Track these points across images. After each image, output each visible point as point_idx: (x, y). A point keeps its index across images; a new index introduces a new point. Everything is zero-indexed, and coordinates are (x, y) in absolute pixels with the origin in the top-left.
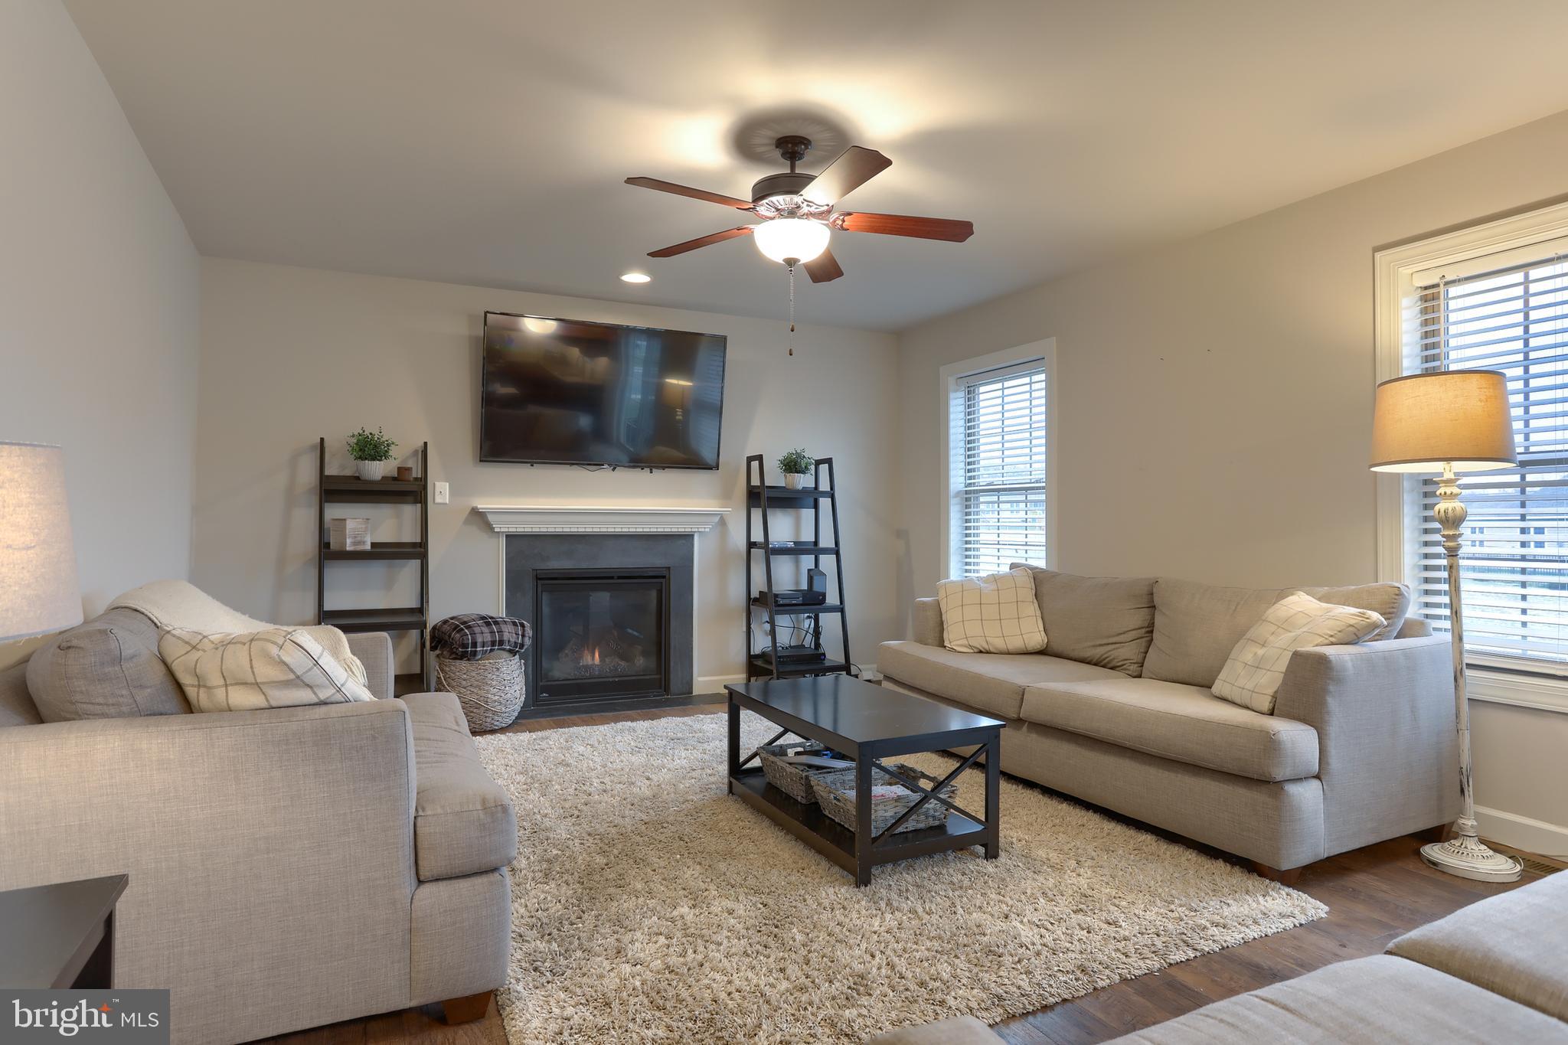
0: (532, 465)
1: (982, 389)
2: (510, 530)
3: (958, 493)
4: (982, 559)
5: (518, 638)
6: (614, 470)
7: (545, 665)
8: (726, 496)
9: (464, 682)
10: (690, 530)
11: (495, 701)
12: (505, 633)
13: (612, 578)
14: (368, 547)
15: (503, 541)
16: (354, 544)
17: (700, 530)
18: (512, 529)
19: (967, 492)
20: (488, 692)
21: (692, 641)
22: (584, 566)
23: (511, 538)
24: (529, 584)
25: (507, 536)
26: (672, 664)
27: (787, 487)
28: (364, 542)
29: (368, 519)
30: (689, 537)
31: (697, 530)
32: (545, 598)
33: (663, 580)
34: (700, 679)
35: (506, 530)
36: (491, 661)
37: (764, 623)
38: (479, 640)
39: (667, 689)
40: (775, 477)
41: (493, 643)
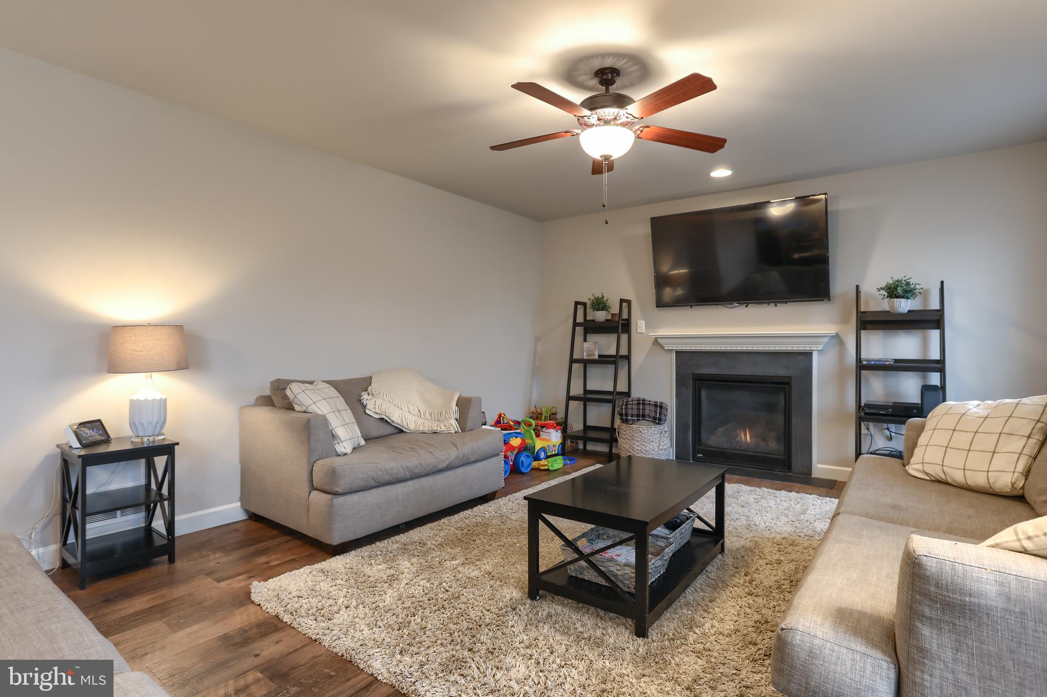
0: (691, 307)
2: (678, 348)
5: (657, 415)
6: (747, 306)
7: (704, 435)
8: (844, 321)
10: (809, 349)
12: (646, 411)
14: (597, 357)
15: (674, 355)
16: (588, 355)
17: (818, 349)
18: (679, 348)
20: (634, 444)
21: (812, 435)
22: (725, 372)
23: (678, 353)
24: (690, 383)
25: (676, 352)
26: (793, 450)
27: (892, 311)
28: (594, 355)
29: (596, 342)
30: (808, 355)
31: (815, 349)
32: (704, 394)
33: (786, 386)
34: (819, 466)
35: (675, 348)
36: (637, 426)
37: (885, 429)
38: (630, 412)
39: (789, 468)
41: (638, 416)
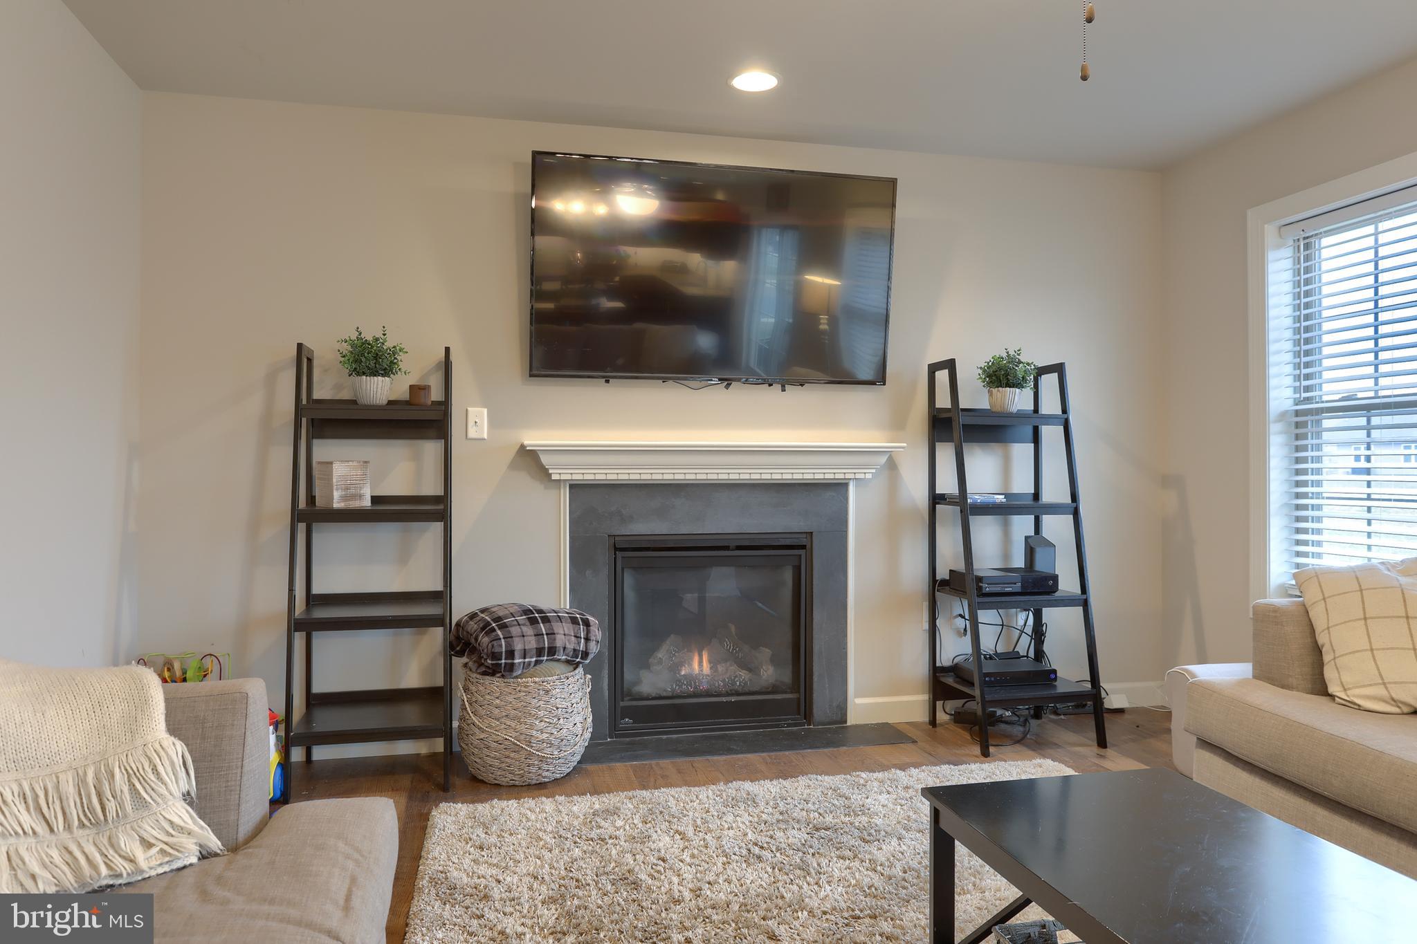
0: (607, 381)
1: (1326, 241)
2: (575, 477)
3: (1283, 416)
4: (1326, 523)
5: (579, 643)
6: (727, 387)
7: (628, 676)
8: (897, 424)
9: (496, 711)
10: (842, 476)
11: (543, 741)
12: (558, 637)
13: (726, 548)
14: (367, 503)
15: (565, 494)
16: (344, 498)
17: (858, 476)
18: (578, 476)
19: (1297, 413)
20: (532, 726)
21: (846, 644)
22: (684, 530)
23: (576, 488)
24: (603, 557)
25: (571, 486)
26: (815, 678)
27: (994, 410)
28: (361, 496)
29: (366, 462)
30: (840, 487)
31: (852, 476)
32: (629, 580)
33: (802, 552)
34: (858, 701)
35: (568, 477)
36: (537, 679)
37: (956, 617)
38: (518, 646)
39: (808, 716)
40: (975, 396)
41: (540, 652)
